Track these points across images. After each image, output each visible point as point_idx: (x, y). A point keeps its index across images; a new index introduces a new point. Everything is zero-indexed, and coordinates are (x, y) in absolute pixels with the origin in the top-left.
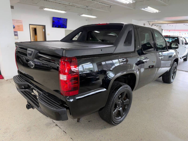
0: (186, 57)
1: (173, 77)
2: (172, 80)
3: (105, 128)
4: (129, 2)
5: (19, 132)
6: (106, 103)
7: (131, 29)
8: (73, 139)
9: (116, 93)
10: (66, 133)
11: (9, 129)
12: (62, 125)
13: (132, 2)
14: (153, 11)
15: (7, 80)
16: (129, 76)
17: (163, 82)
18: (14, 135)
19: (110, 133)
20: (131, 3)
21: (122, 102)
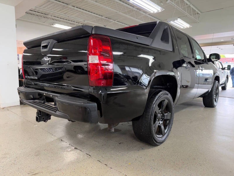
0: (224, 85)
1: (215, 100)
2: (215, 103)
3: (142, 149)
4: (157, 11)
5: (24, 157)
6: (144, 111)
7: (166, 27)
8: (101, 161)
9: (156, 98)
10: (90, 155)
11: (8, 154)
12: (84, 148)
13: (160, 10)
14: (184, 26)
15: (4, 108)
16: (168, 84)
17: (204, 106)
18: (16, 160)
19: (151, 154)
20: (159, 12)
21: (162, 115)
